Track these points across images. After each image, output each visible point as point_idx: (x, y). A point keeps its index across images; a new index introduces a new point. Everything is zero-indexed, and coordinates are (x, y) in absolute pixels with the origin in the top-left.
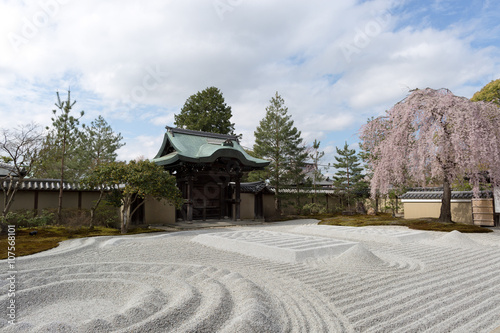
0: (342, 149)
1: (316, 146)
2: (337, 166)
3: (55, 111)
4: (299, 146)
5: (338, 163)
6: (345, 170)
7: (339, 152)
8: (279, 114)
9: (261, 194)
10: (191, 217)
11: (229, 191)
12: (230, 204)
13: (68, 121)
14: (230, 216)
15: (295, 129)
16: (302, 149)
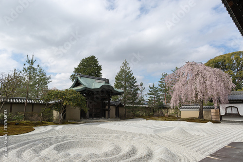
0: (152, 87)
1: (141, 85)
2: (150, 94)
3: (25, 64)
4: (135, 85)
5: (150, 93)
6: (153, 96)
7: (150, 88)
8: (126, 70)
9: (119, 106)
10: (88, 117)
11: (105, 104)
12: (105, 111)
13: (32, 69)
14: (105, 117)
15: (133, 77)
16: (136, 86)
